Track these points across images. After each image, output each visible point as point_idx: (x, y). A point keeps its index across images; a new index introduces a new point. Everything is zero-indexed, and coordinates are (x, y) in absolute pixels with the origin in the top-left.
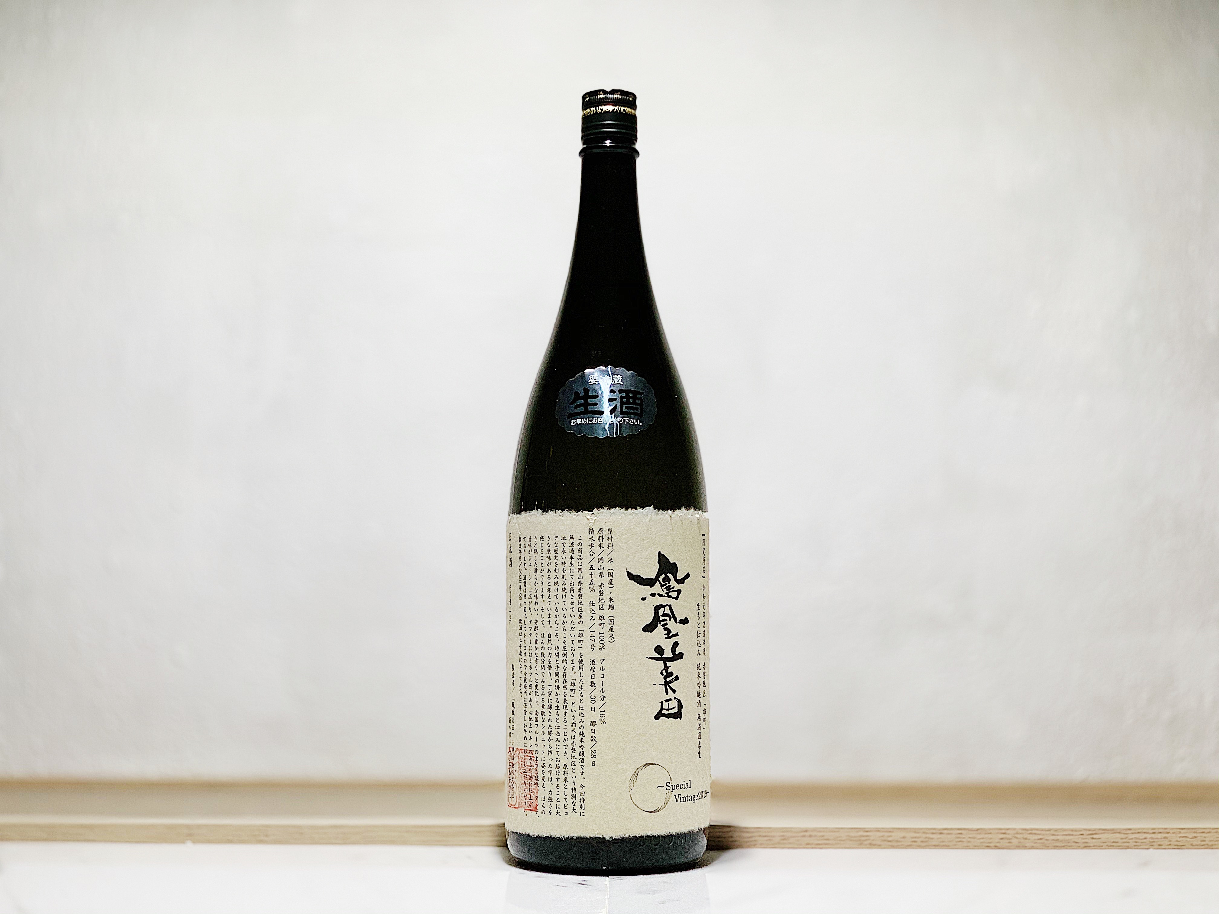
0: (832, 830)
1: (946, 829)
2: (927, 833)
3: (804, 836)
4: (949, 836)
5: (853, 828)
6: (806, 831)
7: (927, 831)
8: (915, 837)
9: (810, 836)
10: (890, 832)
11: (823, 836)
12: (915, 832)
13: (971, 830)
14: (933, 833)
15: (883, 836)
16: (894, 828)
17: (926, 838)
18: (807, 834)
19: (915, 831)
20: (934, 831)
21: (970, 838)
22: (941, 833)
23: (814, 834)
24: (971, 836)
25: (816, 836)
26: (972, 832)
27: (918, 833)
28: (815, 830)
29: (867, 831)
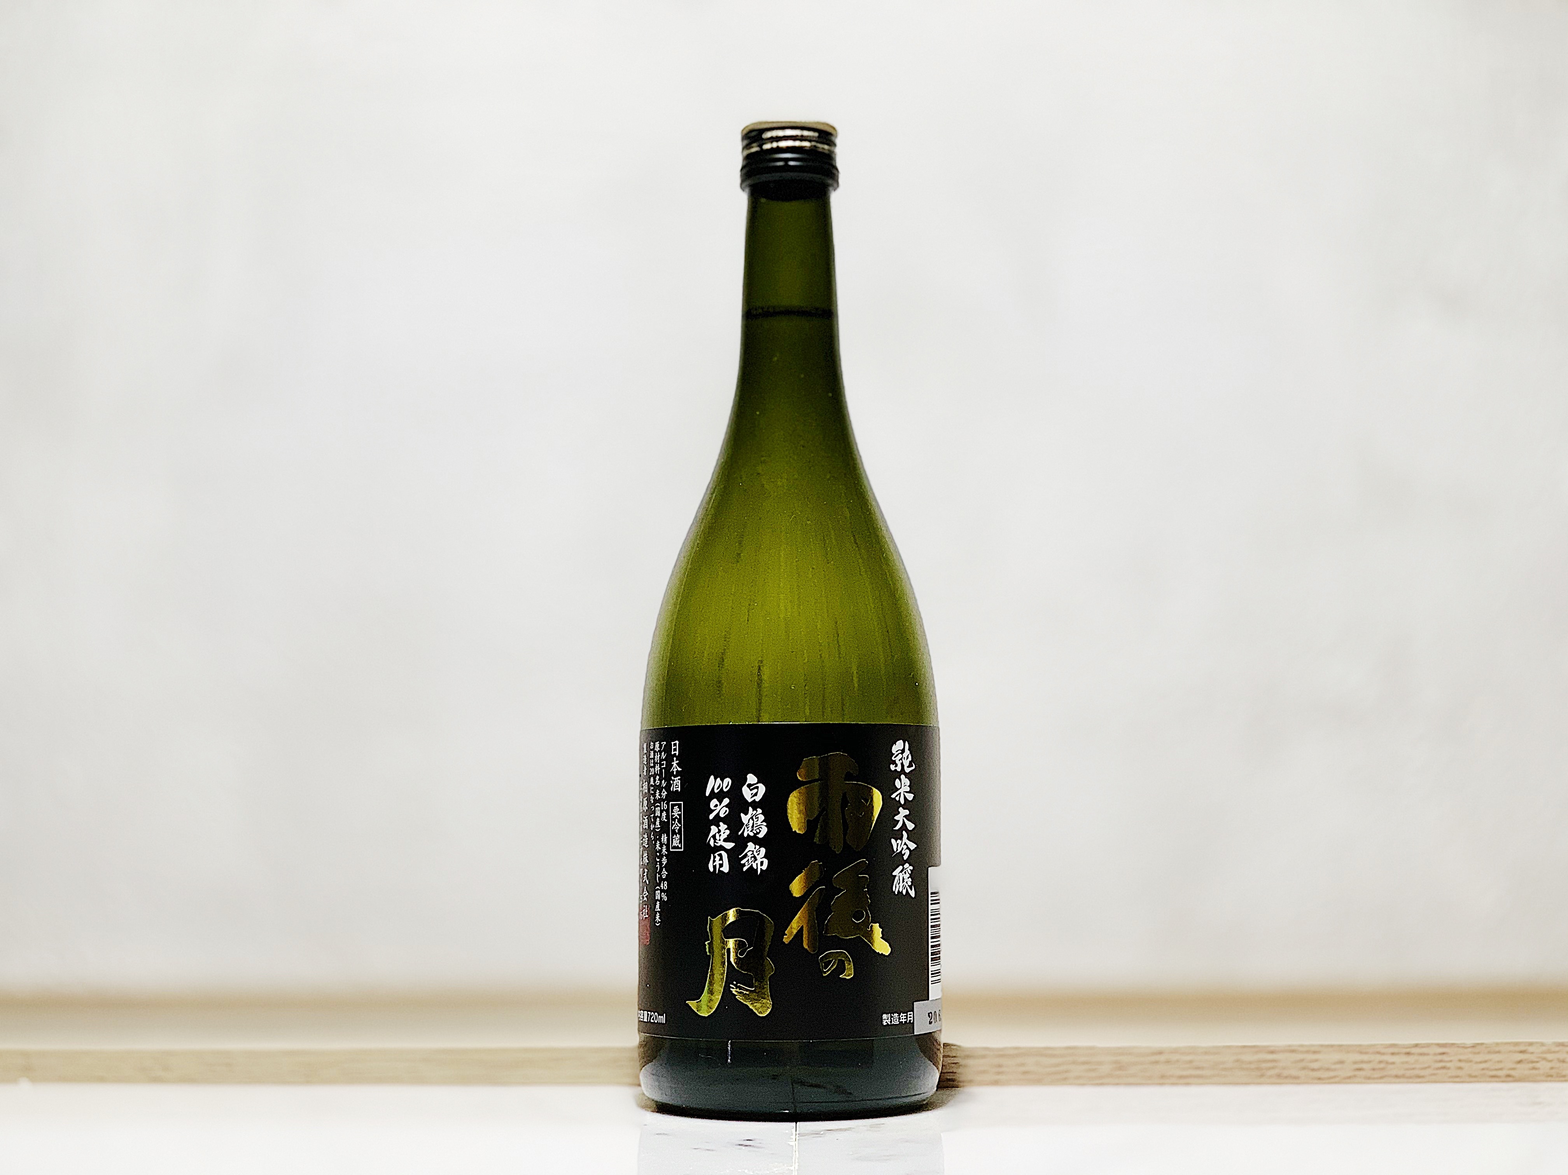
0: (1207, 1052)
1: (1416, 1046)
2: (1383, 1054)
3: (1157, 1062)
4: (1421, 1058)
5: (1244, 1047)
6: (1160, 1053)
7: (1383, 1051)
8: (1362, 1062)
9: (1168, 1062)
10: (1315, 1052)
11: (1191, 1062)
12: (1361, 1053)
13: (1464, 1047)
14: (1393, 1054)
15: (1302, 1060)
16: (1322, 1046)
17: (1380, 1062)
18: (1162, 1058)
19: (1361, 1050)
20: (1395, 1050)
21: (1460, 1061)
22: (1408, 1054)
23: (1174, 1057)
24: (1462, 1057)
25: (1178, 1061)
26: (1466, 1050)
27: (1366, 1053)
28: (1175, 1051)
29: (1272, 1052)
